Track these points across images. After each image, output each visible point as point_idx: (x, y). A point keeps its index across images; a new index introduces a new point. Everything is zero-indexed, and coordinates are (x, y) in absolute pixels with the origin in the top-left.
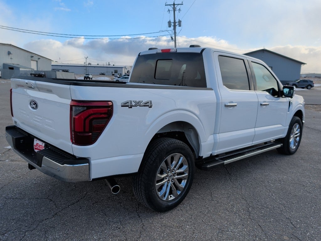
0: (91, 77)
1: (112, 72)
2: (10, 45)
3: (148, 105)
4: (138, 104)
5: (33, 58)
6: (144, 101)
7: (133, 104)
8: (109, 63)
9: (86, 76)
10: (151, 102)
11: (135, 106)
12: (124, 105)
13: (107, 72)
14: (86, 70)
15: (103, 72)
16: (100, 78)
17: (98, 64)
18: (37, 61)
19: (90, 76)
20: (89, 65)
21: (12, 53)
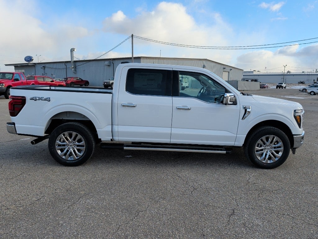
0: (284, 86)
1: (314, 80)
2: (206, 60)
3: (48, 100)
4: (40, 99)
5: (225, 70)
6: (45, 97)
7: (37, 98)
8: (316, 70)
9: (278, 85)
10: (49, 98)
11: (39, 100)
12: (32, 99)
13: (308, 80)
14: (283, 78)
15: (302, 81)
16: (295, 86)
17: (303, 72)
18: (229, 72)
19: (282, 85)
20: (288, 74)
21: (206, 66)
